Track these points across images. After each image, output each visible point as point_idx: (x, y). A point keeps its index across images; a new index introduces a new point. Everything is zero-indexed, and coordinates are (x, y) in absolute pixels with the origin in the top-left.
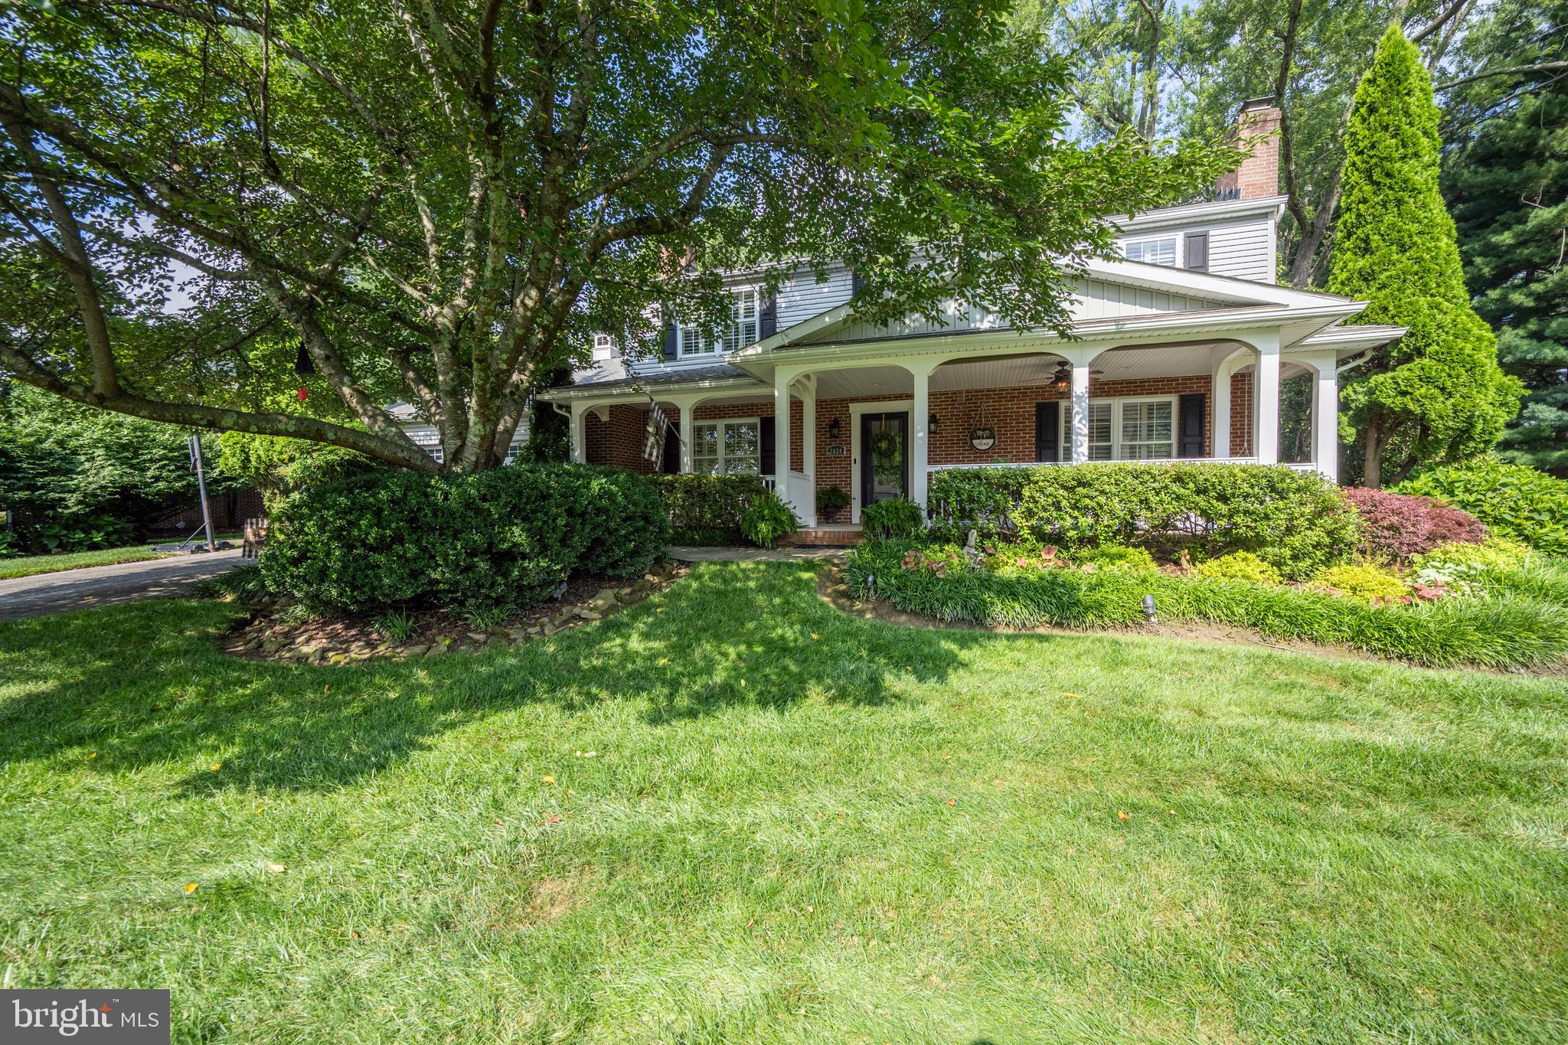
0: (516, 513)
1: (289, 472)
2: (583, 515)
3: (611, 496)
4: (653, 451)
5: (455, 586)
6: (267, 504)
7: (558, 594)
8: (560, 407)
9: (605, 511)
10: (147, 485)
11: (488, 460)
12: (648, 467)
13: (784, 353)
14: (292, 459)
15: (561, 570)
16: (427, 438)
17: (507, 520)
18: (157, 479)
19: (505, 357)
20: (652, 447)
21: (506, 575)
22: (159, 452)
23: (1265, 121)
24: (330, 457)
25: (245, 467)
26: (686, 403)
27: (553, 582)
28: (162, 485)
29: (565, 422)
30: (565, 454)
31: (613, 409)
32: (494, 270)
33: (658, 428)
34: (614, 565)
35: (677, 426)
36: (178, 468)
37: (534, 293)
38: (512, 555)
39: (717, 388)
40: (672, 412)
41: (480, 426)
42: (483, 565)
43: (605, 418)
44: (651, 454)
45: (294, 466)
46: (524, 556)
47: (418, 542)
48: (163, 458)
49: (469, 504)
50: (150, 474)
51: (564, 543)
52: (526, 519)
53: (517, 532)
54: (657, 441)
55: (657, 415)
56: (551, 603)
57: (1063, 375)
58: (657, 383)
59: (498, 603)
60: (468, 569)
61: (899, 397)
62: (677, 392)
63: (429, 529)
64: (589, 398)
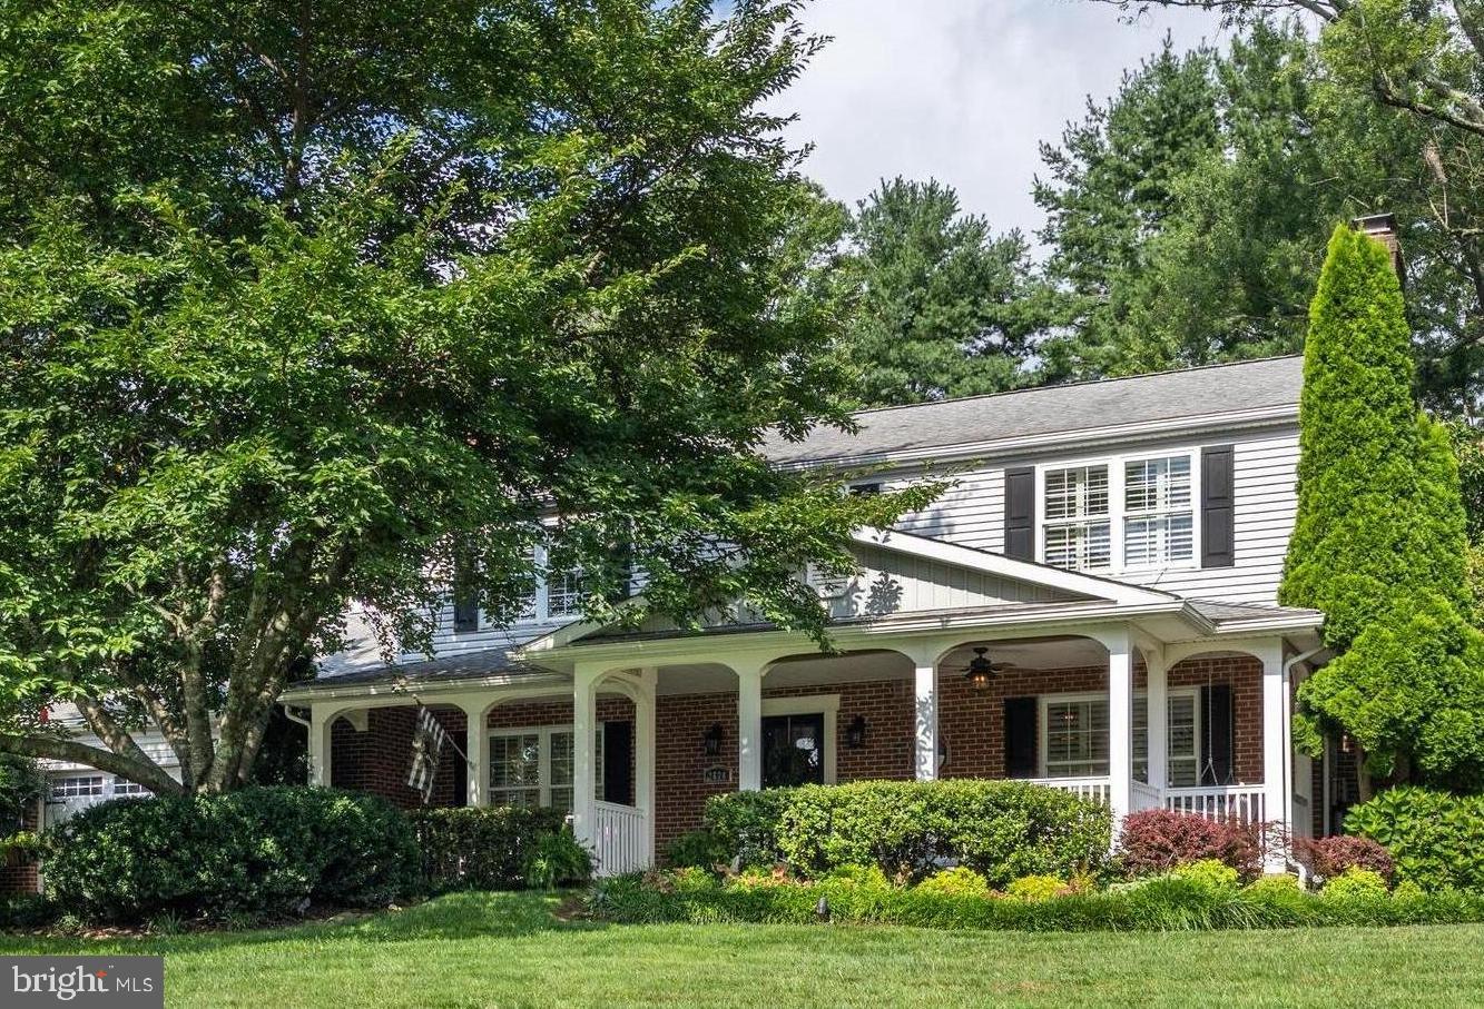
0: (267, 828)
2: (326, 834)
3: (354, 818)
4: (419, 775)
5: (218, 887)
7: (301, 909)
8: (294, 710)
9: (349, 832)
11: (233, 782)
12: (413, 797)
13: (584, 649)
15: (305, 883)
17: (261, 833)
19: (255, 680)
20: (419, 772)
21: (259, 882)
26: (474, 706)
27: (298, 894)
29: (302, 733)
30: (302, 776)
31: (374, 715)
32: (256, 614)
33: (429, 744)
34: (356, 890)
35: (461, 739)
37: (285, 617)
38: (265, 865)
39: (514, 686)
40: (453, 720)
41: (228, 748)
42: (240, 871)
43: (361, 726)
44: (417, 781)
46: (274, 866)
47: (190, 849)
49: (229, 819)
51: (309, 856)
52: (277, 833)
53: (269, 844)
54: (427, 763)
55: (428, 724)
56: (295, 917)
57: (980, 667)
58: (433, 677)
59: (252, 907)
60: (230, 873)
61: (808, 691)
62: (466, 689)
63: (200, 839)
64: (339, 698)
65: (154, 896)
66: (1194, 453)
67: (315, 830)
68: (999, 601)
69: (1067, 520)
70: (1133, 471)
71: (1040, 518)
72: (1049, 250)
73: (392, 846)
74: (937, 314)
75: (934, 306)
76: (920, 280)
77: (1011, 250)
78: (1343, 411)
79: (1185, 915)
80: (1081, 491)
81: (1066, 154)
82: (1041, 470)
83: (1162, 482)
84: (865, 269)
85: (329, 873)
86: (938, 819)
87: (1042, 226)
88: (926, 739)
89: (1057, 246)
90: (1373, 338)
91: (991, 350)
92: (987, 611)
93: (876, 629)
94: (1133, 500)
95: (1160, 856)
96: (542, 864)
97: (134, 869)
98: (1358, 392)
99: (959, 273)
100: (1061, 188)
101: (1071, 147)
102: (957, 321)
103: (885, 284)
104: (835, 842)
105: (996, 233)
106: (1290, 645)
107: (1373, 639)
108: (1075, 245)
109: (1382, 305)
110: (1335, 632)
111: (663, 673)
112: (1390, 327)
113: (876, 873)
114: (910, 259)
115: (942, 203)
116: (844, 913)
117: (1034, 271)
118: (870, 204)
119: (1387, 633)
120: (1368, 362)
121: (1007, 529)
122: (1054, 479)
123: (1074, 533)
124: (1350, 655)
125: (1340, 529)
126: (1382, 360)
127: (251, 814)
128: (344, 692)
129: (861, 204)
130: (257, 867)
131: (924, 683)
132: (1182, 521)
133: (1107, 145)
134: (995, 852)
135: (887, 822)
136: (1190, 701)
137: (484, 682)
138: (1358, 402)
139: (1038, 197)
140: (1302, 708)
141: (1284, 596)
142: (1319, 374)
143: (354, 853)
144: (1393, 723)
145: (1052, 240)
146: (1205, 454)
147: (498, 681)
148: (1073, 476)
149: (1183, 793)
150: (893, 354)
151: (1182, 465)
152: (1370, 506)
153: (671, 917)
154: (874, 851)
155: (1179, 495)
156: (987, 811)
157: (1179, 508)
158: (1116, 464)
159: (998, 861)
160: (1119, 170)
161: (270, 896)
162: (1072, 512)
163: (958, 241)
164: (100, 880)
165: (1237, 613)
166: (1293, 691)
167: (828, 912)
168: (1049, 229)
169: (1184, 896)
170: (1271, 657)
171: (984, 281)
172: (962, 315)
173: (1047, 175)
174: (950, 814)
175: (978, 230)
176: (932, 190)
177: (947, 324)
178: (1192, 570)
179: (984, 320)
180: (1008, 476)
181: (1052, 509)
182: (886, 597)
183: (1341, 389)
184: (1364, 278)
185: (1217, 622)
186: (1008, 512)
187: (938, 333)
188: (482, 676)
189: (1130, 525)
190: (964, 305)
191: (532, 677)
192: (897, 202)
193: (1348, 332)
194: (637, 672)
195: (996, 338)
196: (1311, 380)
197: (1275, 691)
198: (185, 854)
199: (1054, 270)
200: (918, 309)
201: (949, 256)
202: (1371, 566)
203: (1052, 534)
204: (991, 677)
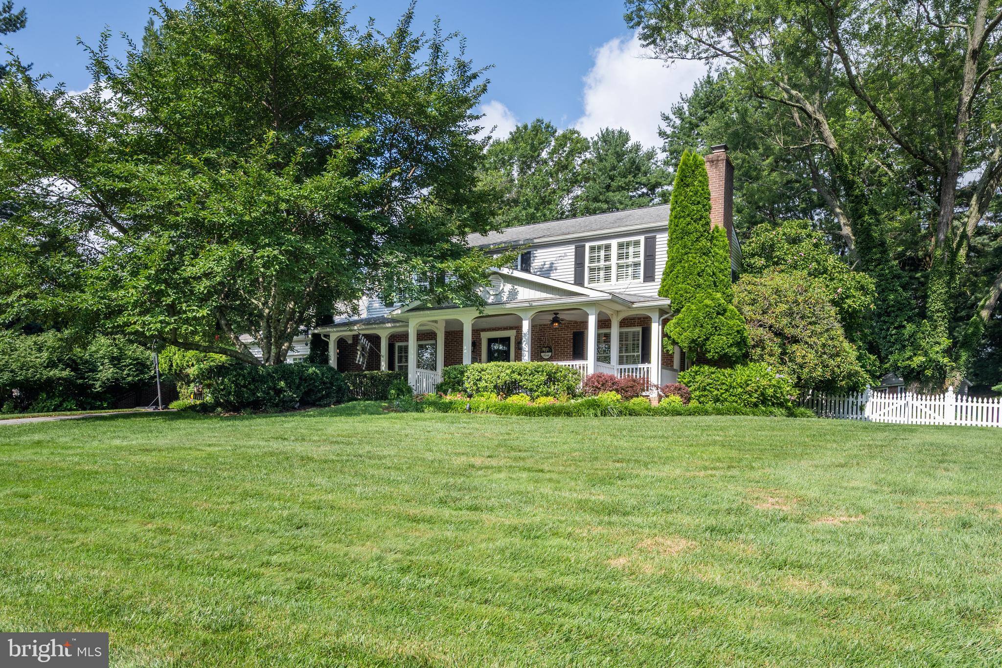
0: (282, 378)
1: (192, 371)
2: (305, 380)
3: (317, 374)
4: (360, 359)
5: (264, 398)
6: (178, 390)
7: (296, 406)
8: (325, 336)
9: (314, 379)
10: (124, 379)
14: (193, 365)
15: (297, 397)
16: (258, 353)
17: (280, 380)
18: (128, 375)
20: (360, 357)
21: (279, 396)
22: (128, 361)
23: (718, 160)
24: (212, 364)
25: (170, 369)
26: (384, 336)
27: (294, 401)
28: (130, 379)
29: (327, 344)
33: (363, 349)
34: (320, 399)
35: (378, 345)
36: (137, 370)
38: (281, 391)
40: (375, 340)
41: (275, 350)
42: (272, 393)
43: (350, 342)
44: (359, 361)
45: (193, 369)
46: (284, 391)
47: (254, 385)
48: (131, 364)
49: (269, 374)
50: (125, 372)
51: (298, 388)
52: (285, 380)
53: (282, 384)
54: (363, 355)
55: (363, 341)
56: (294, 409)
57: (556, 320)
58: (368, 324)
59: (277, 405)
60: (268, 393)
61: (506, 329)
62: (378, 328)
63: (258, 381)
64: (338, 331)
65: (242, 402)
66: (642, 238)
67: (301, 378)
68: (551, 296)
69: (597, 264)
70: (621, 246)
71: (587, 264)
72: (665, 155)
73: (332, 384)
74: (620, 182)
75: (619, 178)
76: (614, 168)
77: (650, 155)
78: (683, 222)
79: (592, 411)
80: (602, 253)
81: (672, 117)
82: (588, 245)
83: (631, 250)
84: (593, 164)
85: (307, 393)
86: (516, 376)
87: (661, 146)
88: (526, 347)
89: (668, 153)
90: (696, 194)
91: (643, 194)
92: (545, 299)
93: (508, 306)
94: (620, 256)
95: (596, 390)
96: (393, 391)
97: (235, 392)
98: (688, 215)
99: (628, 165)
100: (669, 131)
101: (674, 114)
102: (627, 184)
103: (600, 170)
104: (482, 384)
105: (645, 148)
106: (662, 311)
107: (688, 309)
108: (674, 153)
109: (700, 182)
110: (675, 306)
111: (448, 322)
112: (703, 190)
113: (494, 395)
114: (612, 160)
115: (624, 137)
116: (476, 409)
117: (659, 164)
118: (596, 138)
119: (693, 307)
120: (693, 204)
121: (575, 268)
122: (592, 249)
123: (599, 269)
124: (680, 315)
125: (679, 268)
126: (699, 203)
127: (277, 373)
128: (339, 329)
129: (592, 138)
130: (279, 391)
131: (526, 326)
132: (637, 265)
133: (687, 113)
134: (535, 388)
135: (498, 377)
136: (638, 332)
137: (384, 326)
138: (688, 219)
139: (660, 134)
140: (665, 335)
141: (660, 293)
142: (674, 208)
143: (316, 387)
144: (693, 341)
145: (665, 151)
146: (646, 239)
147: (389, 325)
148: (599, 248)
149: (623, 367)
150: (601, 197)
151: (637, 243)
152: (690, 259)
153: (417, 410)
154: (496, 387)
155: (636, 255)
156: (532, 373)
157: (607, 263)
158: (614, 243)
159: (535, 391)
160: (690, 123)
161: (283, 401)
162: (599, 261)
163: (631, 151)
164: (224, 395)
165: (642, 299)
166: (663, 329)
167: (470, 409)
168: (664, 147)
169: (594, 405)
170: (655, 316)
171: (638, 169)
172: (630, 181)
173: (664, 126)
174: (519, 374)
175: (637, 148)
176: (620, 132)
177: (624, 185)
178: (640, 283)
179: (640, 183)
180: (576, 248)
181: (592, 260)
182: (513, 294)
183: (683, 214)
184: (693, 171)
185: (633, 303)
186: (576, 261)
187: (620, 188)
188: (384, 323)
189: (620, 267)
190: (630, 177)
191: (401, 324)
192: (607, 137)
193: (686, 192)
194: (436, 322)
195: (645, 190)
196: (672, 210)
197: (656, 329)
198: (252, 387)
199: (666, 163)
200: (613, 180)
201: (626, 158)
202: (689, 282)
203: (592, 270)
204: (559, 323)
